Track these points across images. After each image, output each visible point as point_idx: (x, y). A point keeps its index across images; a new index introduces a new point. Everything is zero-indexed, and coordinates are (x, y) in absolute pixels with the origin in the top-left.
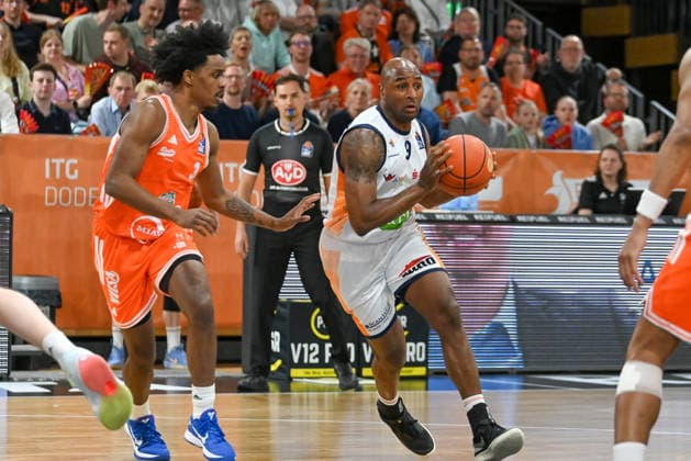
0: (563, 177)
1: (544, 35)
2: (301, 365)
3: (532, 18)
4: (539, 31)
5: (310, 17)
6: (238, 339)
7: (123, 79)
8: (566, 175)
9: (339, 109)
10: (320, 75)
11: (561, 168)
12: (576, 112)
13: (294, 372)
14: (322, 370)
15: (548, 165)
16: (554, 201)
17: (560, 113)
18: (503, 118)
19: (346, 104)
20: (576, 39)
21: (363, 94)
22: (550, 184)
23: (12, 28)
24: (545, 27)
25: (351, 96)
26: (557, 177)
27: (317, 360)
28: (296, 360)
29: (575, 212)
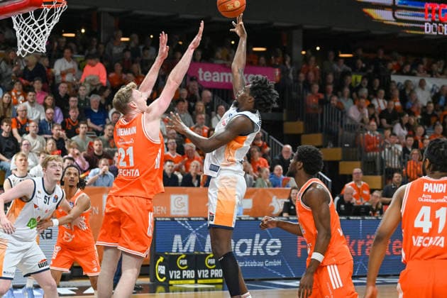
0: (277, 198)
1: (269, 138)
2: (173, 279)
3: (264, 132)
4: (267, 136)
5: (174, 133)
6: (148, 266)
7: (105, 161)
8: (278, 198)
9: (187, 173)
10: (180, 156)
11: (275, 195)
12: (282, 171)
13: (171, 282)
14: (181, 282)
15: (270, 194)
16: (272, 208)
17: (275, 172)
18: (252, 175)
19: (190, 170)
20: (289, 146)
21: (197, 167)
22: (271, 201)
23: (55, 140)
24: (269, 135)
25: (192, 168)
26: (274, 198)
27: (179, 277)
28: (171, 277)
29: (281, 215)
